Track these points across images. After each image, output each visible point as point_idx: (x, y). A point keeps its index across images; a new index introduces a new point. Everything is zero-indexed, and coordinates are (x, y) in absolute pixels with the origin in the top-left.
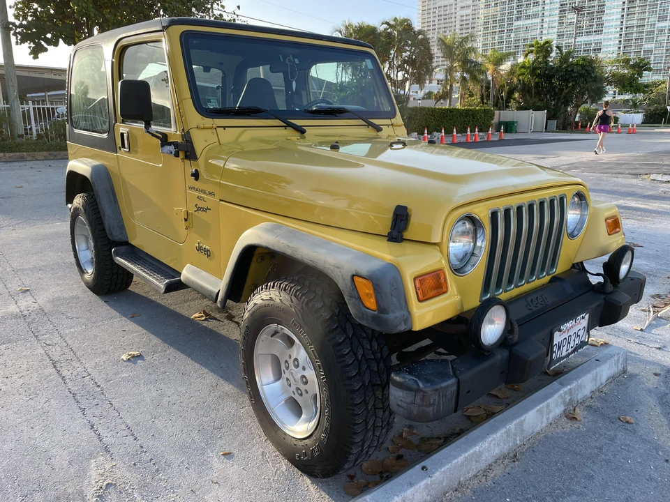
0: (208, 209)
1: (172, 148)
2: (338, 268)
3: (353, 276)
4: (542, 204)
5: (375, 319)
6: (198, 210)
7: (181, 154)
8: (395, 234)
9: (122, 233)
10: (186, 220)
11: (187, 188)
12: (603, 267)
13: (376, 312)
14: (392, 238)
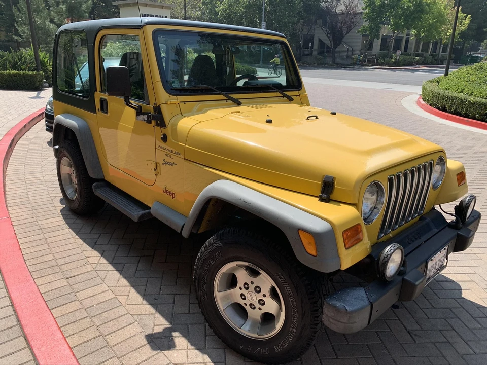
0: (174, 164)
1: (145, 117)
4: (419, 169)
6: (165, 164)
7: (153, 122)
8: (325, 196)
10: (155, 170)
12: (455, 209)
13: (316, 257)
14: (322, 199)
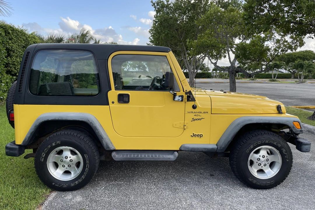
3: (293, 122)
11: (186, 113)
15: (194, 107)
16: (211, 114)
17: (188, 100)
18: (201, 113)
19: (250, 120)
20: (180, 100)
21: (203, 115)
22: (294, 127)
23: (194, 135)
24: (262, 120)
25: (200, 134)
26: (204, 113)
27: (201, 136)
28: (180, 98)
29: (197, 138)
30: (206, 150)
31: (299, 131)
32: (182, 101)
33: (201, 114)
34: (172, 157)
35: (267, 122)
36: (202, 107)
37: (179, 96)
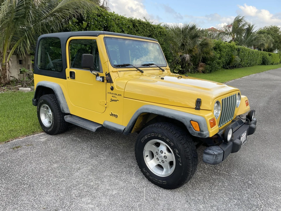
0: (117, 100)
2: (184, 118)
3: (190, 121)
5: (199, 134)
6: (112, 101)
7: (105, 81)
8: (198, 107)
9: (67, 110)
10: (106, 105)
11: (107, 93)
13: (200, 132)
14: (197, 109)
15: (112, 89)
16: (124, 97)
17: (108, 81)
18: (116, 94)
19: (147, 109)
20: (101, 81)
21: (118, 98)
22: (190, 127)
23: (112, 115)
24: (157, 111)
25: (116, 114)
26: (119, 95)
27: (116, 116)
28: (101, 79)
29: (114, 118)
30: (116, 129)
31: (196, 133)
32: (103, 81)
33: (116, 96)
34: (94, 128)
35: (162, 114)
36: (117, 89)
37: (101, 77)
